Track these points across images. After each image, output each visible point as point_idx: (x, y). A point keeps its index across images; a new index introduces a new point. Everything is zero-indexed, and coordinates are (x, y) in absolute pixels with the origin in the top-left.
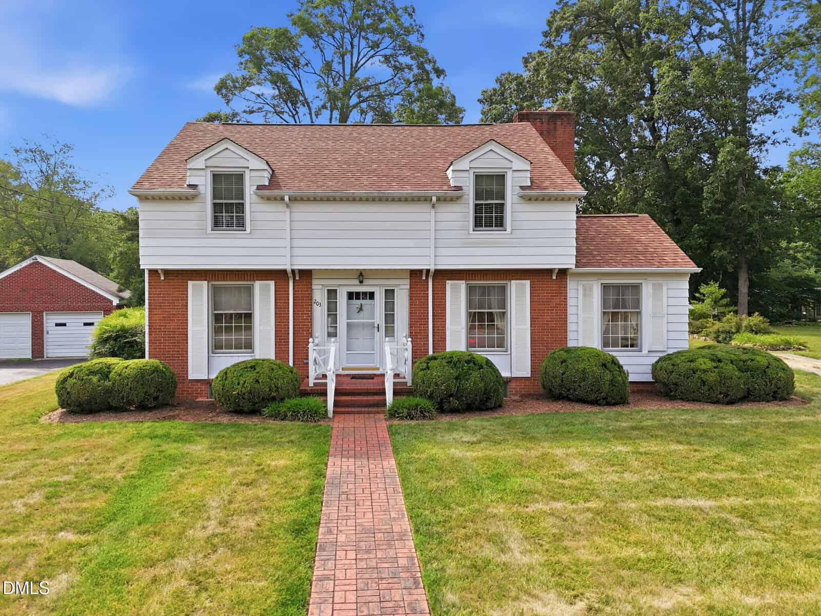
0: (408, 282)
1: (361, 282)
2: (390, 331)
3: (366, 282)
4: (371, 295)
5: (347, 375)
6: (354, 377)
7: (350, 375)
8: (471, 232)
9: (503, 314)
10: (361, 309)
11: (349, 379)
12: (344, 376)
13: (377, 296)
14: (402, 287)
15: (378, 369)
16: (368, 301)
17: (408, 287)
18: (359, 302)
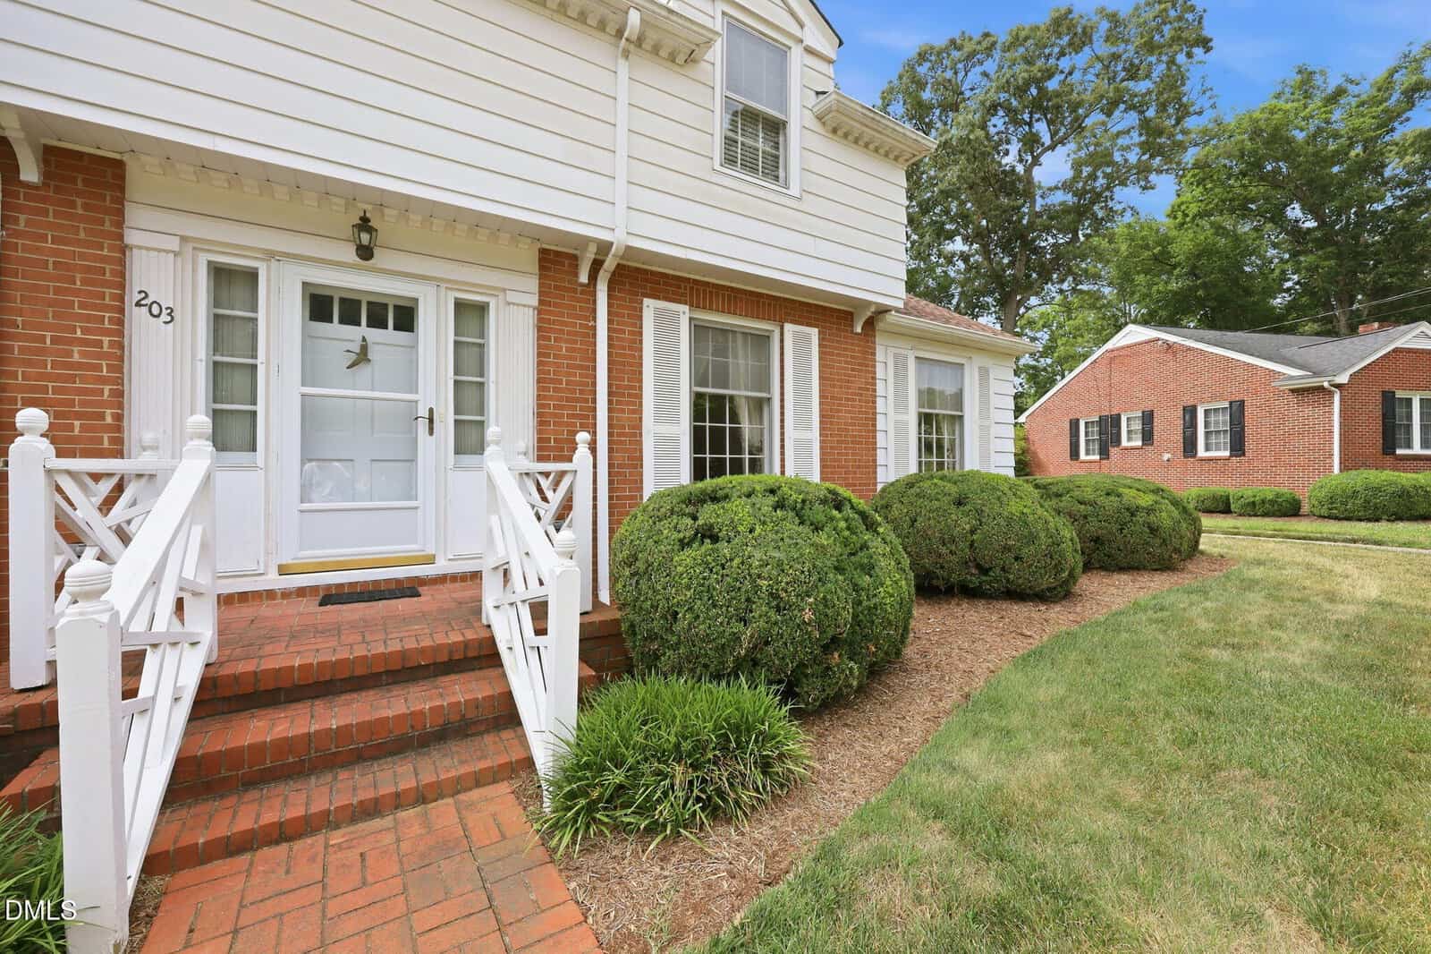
0: (533, 284)
1: (365, 252)
2: (470, 439)
3: (381, 258)
4: (406, 318)
5: (301, 592)
6: (331, 597)
7: (314, 590)
8: (717, 166)
9: (760, 405)
10: (362, 356)
11: (310, 606)
12: (286, 594)
13: (425, 318)
14: (511, 297)
15: (430, 560)
16: (389, 335)
17: (534, 301)
18: (354, 334)
